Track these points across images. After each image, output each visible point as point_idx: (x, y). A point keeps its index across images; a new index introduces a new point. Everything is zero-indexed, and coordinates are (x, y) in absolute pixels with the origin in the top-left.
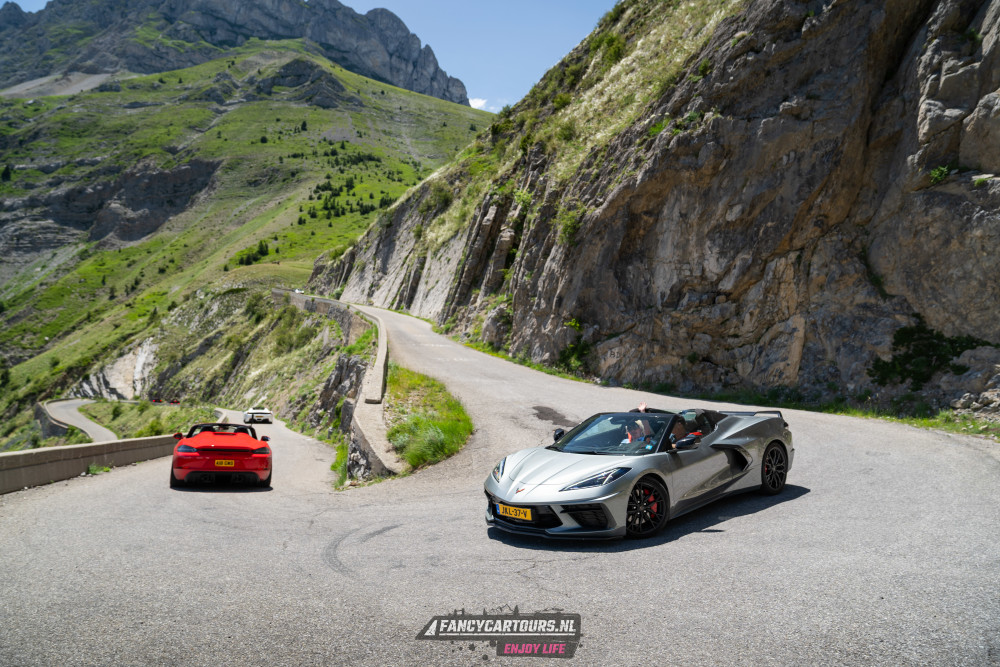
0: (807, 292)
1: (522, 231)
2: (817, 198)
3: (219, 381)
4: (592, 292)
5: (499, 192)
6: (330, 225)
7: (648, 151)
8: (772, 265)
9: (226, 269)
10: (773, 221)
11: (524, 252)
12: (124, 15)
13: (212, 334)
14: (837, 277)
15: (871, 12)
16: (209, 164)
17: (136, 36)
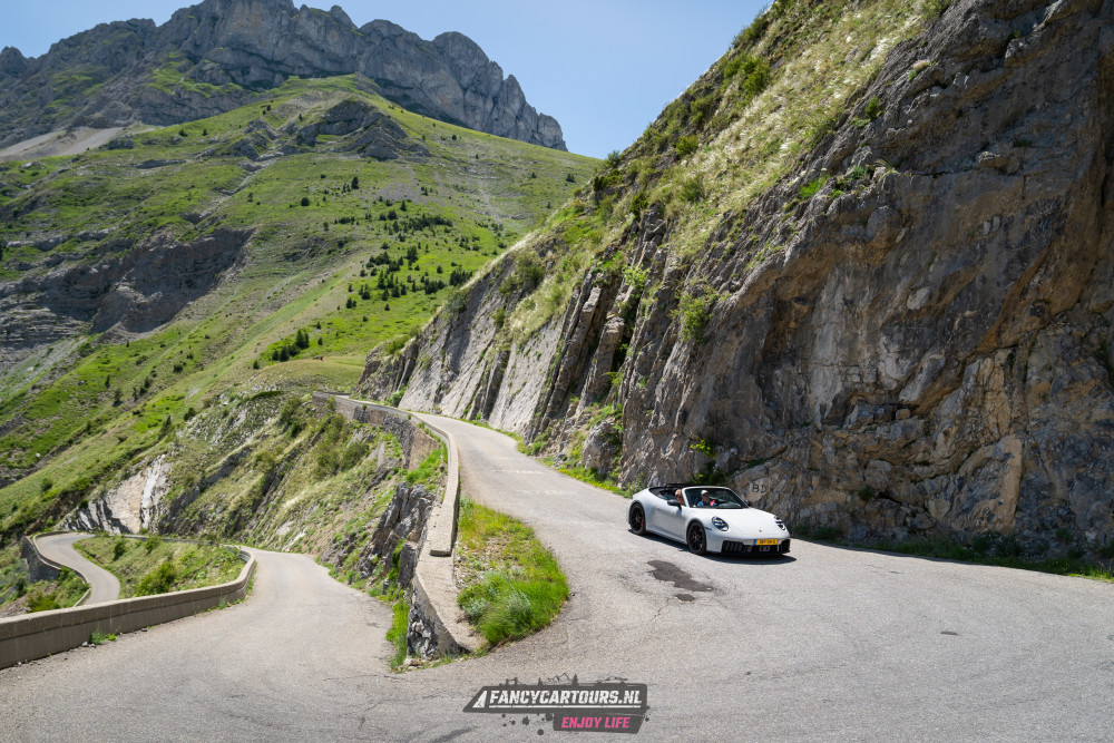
0: (1024, 403)
1: (634, 319)
2: (1033, 277)
3: (246, 512)
4: (728, 405)
5: (604, 268)
6: (387, 309)
7: (798, 219)
8: (974, 368)
9: (256, 366)
10: (971, 309)
11: (636, 350)
12: (140, 56)
13: (237, 450)
14: (1065, 384)
15: (1099, 29)
16: (237, 234)
17: (154, 81)
